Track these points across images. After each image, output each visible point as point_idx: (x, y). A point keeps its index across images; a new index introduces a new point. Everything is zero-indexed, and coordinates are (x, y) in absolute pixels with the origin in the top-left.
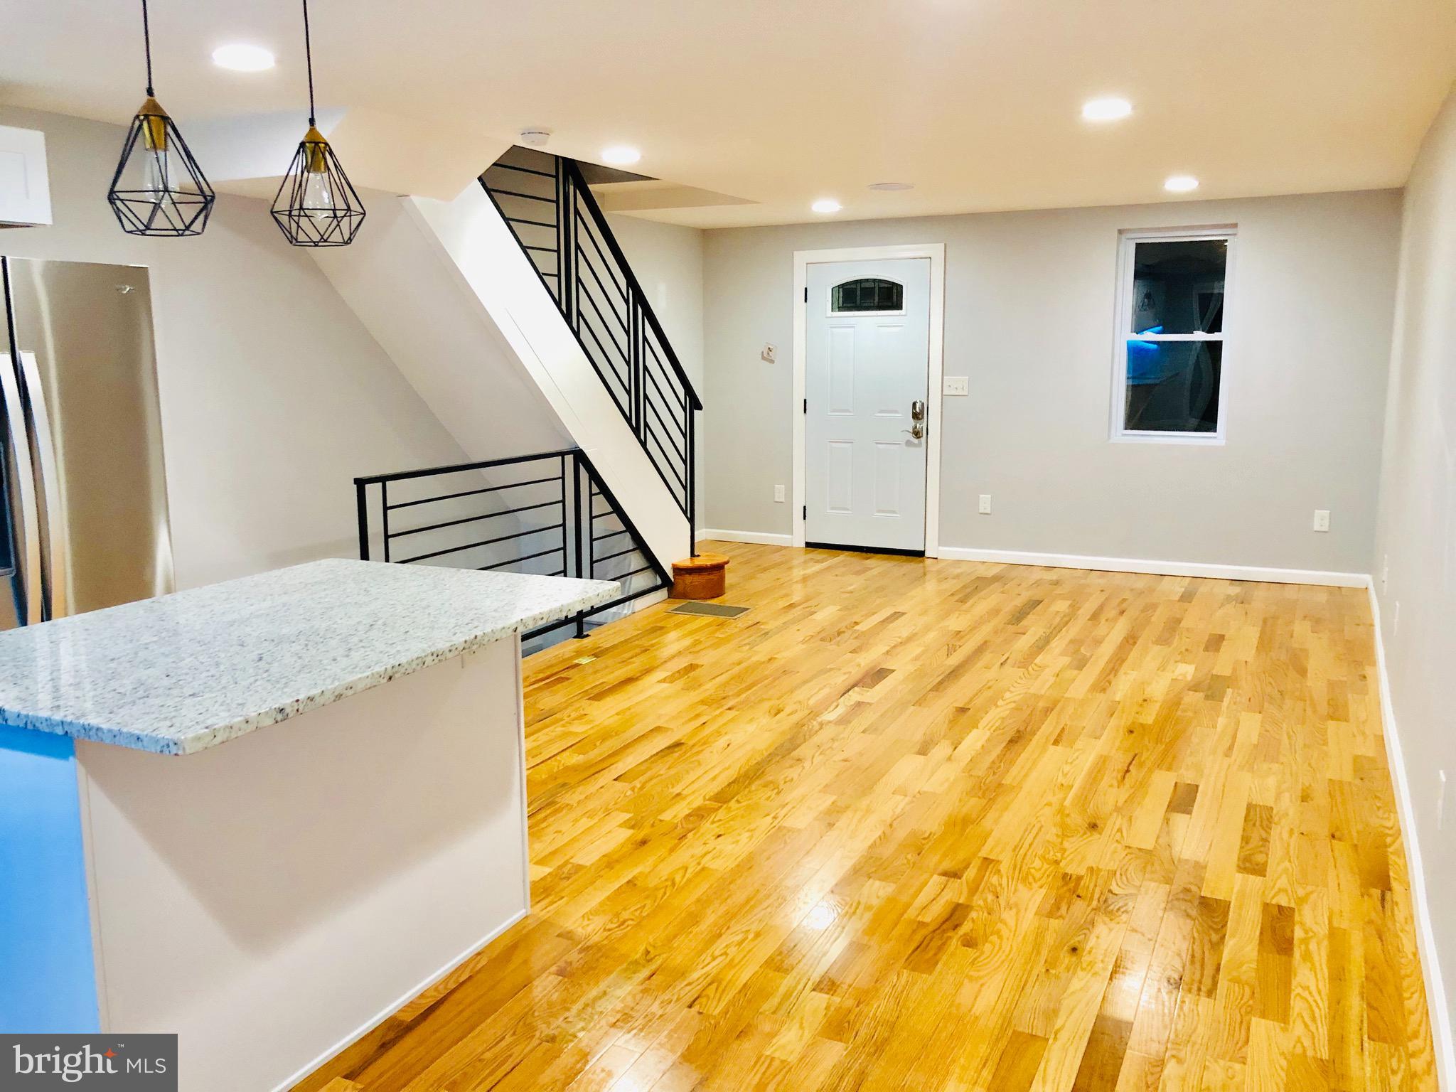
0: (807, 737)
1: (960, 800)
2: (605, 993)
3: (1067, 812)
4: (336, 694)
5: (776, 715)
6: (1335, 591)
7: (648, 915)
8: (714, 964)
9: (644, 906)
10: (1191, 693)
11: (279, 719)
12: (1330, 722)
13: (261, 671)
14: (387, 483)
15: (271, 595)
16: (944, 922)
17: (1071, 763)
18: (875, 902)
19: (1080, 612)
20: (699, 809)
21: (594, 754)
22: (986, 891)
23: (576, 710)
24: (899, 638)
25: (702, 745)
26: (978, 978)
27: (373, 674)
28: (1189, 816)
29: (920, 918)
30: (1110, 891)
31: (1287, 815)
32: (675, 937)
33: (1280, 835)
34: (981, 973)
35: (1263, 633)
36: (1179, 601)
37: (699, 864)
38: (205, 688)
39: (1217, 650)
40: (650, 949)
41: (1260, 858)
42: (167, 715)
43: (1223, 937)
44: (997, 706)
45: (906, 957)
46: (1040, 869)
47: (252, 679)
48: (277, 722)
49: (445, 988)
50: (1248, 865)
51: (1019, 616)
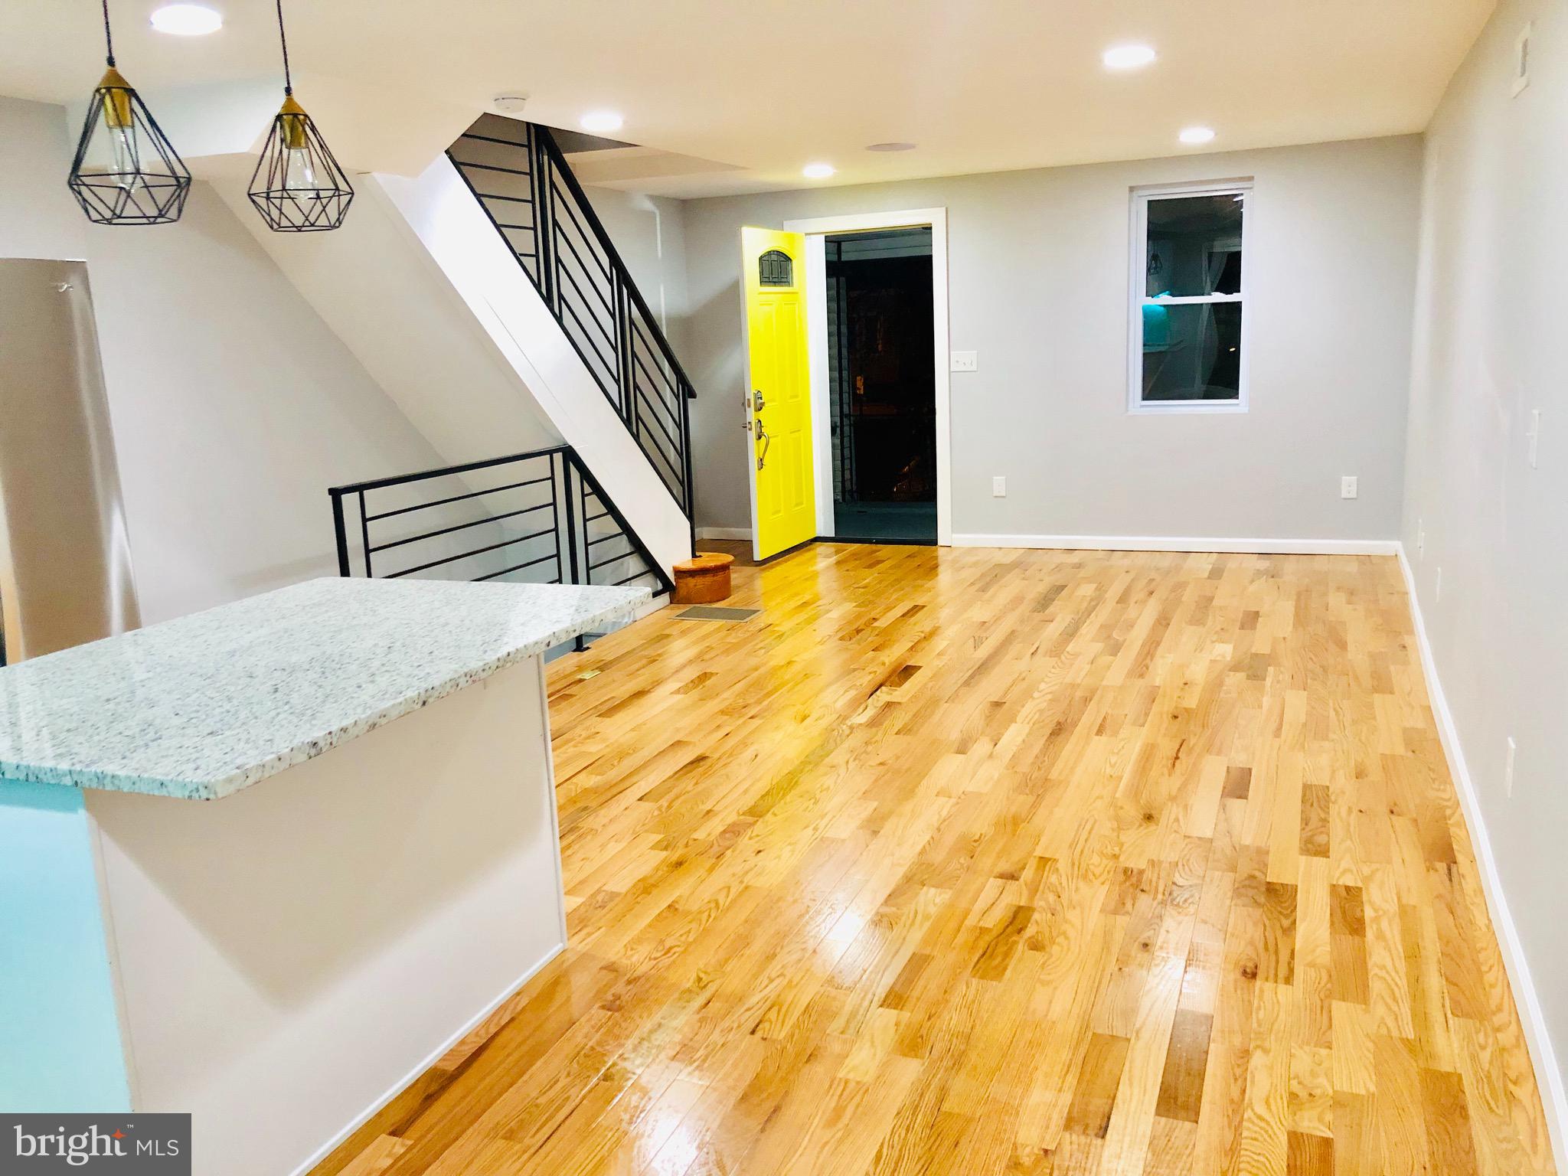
0: (838, 742)
1: (1008, 798)
2: (660, 1025)
3: (1119, 804)
4: (369, 723)
5: (803, 720)
6: (1365, 559)
7: (695, 941)
8: (771, 987)
9: (689, 932)
10: (1232, 673)
11: (312, 754)
12: (1376, 695)
13: (281, 703)
14: (365, 492)
15: (268, 620)
16: (1007, 927)
17: (1117, 754)
18: (933, 910)
19: (1107, 595)
20: (734, 824)
21: (613, 775)
22: (1047, 891)
23: (587, 728)
24: (922, 632)
25: (729, 757)
26: (1049, 983)
27: (406, 700)
28: (1245, 800)
29: (981, 924)
30: (1174, 883)
31: (1343, 793)
32: (727, 961)
33: (1338, 813)
34: (1051, 977)
35: (1297, 607)
36: (1209, 578)
37: (741, 882)
38: (223, 725)
39: (1253, 627)
40: (702, 975)
41: (1321, 839)
42: (189, 756)
43: (1294, 922)
44: (1034, 699)
45: (973, 964)
46: (1100, 865)
47: (273, 713)
48: (310, 758)
49: (487, 1032)
50: (1310, 846)
51: (1045, 602)
